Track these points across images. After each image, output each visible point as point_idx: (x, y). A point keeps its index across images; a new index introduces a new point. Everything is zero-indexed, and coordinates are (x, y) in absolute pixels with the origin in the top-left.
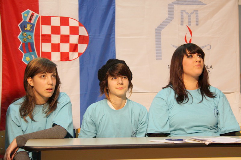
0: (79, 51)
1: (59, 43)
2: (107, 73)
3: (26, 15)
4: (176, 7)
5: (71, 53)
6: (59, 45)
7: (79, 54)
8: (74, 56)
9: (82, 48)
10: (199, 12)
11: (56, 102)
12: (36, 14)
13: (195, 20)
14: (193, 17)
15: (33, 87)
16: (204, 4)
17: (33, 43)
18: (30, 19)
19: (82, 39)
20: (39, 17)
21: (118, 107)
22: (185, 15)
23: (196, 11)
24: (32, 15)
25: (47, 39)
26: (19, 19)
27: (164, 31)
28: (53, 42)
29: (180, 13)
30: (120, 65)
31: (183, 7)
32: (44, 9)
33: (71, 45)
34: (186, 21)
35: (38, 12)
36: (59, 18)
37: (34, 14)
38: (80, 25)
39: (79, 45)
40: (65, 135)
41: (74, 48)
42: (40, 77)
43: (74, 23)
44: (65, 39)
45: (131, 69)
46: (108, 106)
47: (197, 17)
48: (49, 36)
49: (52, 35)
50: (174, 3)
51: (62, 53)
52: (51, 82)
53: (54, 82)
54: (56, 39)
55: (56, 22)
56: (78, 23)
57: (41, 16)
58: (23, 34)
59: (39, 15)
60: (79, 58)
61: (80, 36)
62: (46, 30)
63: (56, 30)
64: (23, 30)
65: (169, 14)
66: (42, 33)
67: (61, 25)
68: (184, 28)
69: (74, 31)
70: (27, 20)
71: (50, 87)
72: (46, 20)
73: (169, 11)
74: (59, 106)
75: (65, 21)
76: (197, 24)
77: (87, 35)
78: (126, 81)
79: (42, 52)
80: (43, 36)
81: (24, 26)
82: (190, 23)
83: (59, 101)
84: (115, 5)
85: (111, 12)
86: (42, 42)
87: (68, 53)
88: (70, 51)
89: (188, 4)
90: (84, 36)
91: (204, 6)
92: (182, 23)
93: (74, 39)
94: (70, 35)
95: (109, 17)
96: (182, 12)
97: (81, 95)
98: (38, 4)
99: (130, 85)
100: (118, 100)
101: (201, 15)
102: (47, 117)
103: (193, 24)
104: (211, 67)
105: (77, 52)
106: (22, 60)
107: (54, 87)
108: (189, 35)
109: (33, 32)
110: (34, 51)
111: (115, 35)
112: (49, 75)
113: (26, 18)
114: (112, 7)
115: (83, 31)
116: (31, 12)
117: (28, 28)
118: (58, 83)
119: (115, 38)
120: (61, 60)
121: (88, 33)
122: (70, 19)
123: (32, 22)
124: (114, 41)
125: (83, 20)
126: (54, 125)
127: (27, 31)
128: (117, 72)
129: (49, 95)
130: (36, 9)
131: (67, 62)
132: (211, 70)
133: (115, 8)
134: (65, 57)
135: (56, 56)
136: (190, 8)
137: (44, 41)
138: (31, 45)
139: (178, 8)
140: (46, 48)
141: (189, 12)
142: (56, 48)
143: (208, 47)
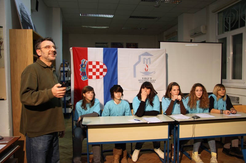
2: (114, 91)
3: (83, 61)
5: (100, 76)
6: (95, 73)
7: (103, 76)
8: (101, 77)
9: (105, 74)
10: (151, 59)
11: (94, 102)
12: (86, 61)
13: (149, 62)
14: (148, 61)
15: (85, 97)
16: (152, 56)
18: (85, 63)
19: (104, 70)
21: (118, 103)
22: (145, 60)
23: (149, 58)
24: (85, 61)
25: (91, 70)
26: (80, 63)
27: (137, 66)
29: (143, 59)
30: (119, 88)
32: (90, 59)
33: (100, 72)
35: (87, 60)
36: (96, 62)
38: (104, 65)
39: (103, 72)
40: (98, 115)
41: (101, 74)
42: (88, 93)
43: (101, 64)
44: (98, 70)
45: (123, 88)
46: (114, 103)
47: (150, 61)
48: (92, 69)
50: (141, 55)
51: (96, 76)
52: (92, 95)
53: (93, 94)
54: (94, 70)
55: (94, 63)
58: (81, 69)
59: (88, 61)
60: (103, 78)
61: (104, 69)
62: (90, 67)
63: (94, 67)
64: (82, 67)
67: (96, 65)
68: (145, 65)
69: (101, 67)
70: (83, 63)
71: (91, 96)
72: (91, 63)
73: (139, 58)
74: (95, 104)
75: (98, 63)
76: (150, 64)
77: (106, 68)
78: (121, 94)
79: (89, 76)
80: (89, 69)
81: (82, 66)
82: (147, 63)
83: (95, 102)
84: (117, 56)
85: (116, 59)
88: (100, 75)
89: (146, 56)
91: (153, 56)
92: (144, 63)
93: (101, 70)
95: (115, 61)
96: (144, 59)
97: (104, 92)
98: (87, 57)
99: (122, 95)
100: (118, 101)
101: (152, 60)
102: (90, 107)
103: (148, 63)
104: (155, 80)
106: (82, 79)
107: (93, 96)
108: (147, 68)
109: (85, 68)
110: (86, 75)
111: (117, 68)
112: (91, 92)
113: (83, 62)
115: (105, 67)
116: (85, 60)
117: (84, 66)
118: (94, 95)
120: (96, 79)
121: (107, 67)
122: (100, 62)
123: (85, 64)
124: (117, 70)
125: (105, 62)
126: (94, 112)
127: (83, 67)
128: (117, 90)
129: (91, 99)
130: (87, 59)
131: (99, 79)
132: (155, 81)
133: (117, 58)
134: (98, 77)
135: (94, 77)
136: (147, 57)
137: (90, 71)
138: (85, 73)
139: (142, 57)
140: (90, 74)
141: (147, 59)
142: (94, 74)
143: (154, 72)
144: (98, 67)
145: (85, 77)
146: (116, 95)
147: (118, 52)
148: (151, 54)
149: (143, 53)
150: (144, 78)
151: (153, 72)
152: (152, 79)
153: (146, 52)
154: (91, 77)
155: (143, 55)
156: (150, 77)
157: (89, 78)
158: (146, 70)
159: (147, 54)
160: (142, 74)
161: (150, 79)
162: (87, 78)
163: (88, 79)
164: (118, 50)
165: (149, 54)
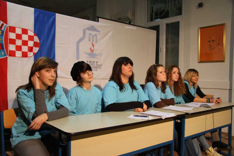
0: (34, 52)
1: (21, 45)
4: (87, 31)
5: (29, 53)
6: (21, 47)
7: (34, 53)
8: (31, 54)
9: (36, 50)
10: (97, 36)
12: (5, 24)
13: (95, 39)
14: (95, 37)
16: (99, 32)
17: (3, 44)
18: (1, 27)
19: (36, 44)
20: (8, 27)
22: (91, 36)
23: (96, 35)
24: (3, 25)
25: (13, 42)
28: (17, 44)
31: (90, 32)
32: (11, 22)
33: (29, 47)
34: (91, 40)
36: (21, 29)
37: (4, 24)
38: (35, 35)
39: (34, 48)
41: (31, 49)
42: (46, 71)
43: (31, 33)
44: (25, 43)
47: (96, 38)
48: (15, 40)
49: (16, 40)
51: (23, 52)
52: (53, 76)
54: (19, 43)
55: (19, 31)
56: (33, 33)
57: (9, 26)
59: (7, 25)
61: (34, 42)
62: (12, 36)
65: (83, 35)
66: (10, 38)
67: (22, 34)
68: (90, 43)
69: (31, 38)
71: (52, 78)
73: (83, 33)
75: (25, 31)
76: (96, 42)
77: (39, 42)
79: (9, 50)
80: (10, 39)
82: (93, 41)
84: (55, 25)
85: (53, 29)
86: (9, 44)
87: (27, 53)
88: (28, 51)
89: (92, 31)
90: (37, 42)
91: (100, 33)
92: (89, 41)
93: (31, 44)
94: (29, 41)
95: (52, 33)
96: (90, 34)
98: (7, 17)
101: (98, 37)
103: (95, 41)
104: (102, 65)
105: (33, 52)
108: (92, 47)
109: (3, 36)
110: (4, 49)
111: (55, 43)
112: (53, 70)
114: (54, 27)
115: (36, 39)
116: (2, 22)
119: (55, 45)
120: (22, 57)
121: (40, 41)
122: (28, 31)
123: (3, 29)
124: (55, 47)
125: (36, 32)
130: (5, 21)
131: (26, 58)
132: (102, 67)
133: (55, 27)
134: (25, 55)
135: (19, 54)
136: (93, 33)
137: (10, 43)
138: (2, 45)
139: (88, 32)
140: (12, 48)
141: (93, 35)
142: (19, 48)
143: (101, 55)
144: (25, 37)
145: (3, 53)
146: (85, 76)
147: (56, 19)
148: (98, 29)
149: (89, 26)
150: (89, 62)
151: (99, 54)
152: (98, 64)
153: (92, 26)
154: (12, 54)
155: (89, 29)
156: (96, 60)
157: (10, 55)
158: (92, 51)
159: (92, 28)
160: (87, 56)
161: (96, 63)
162: (5, 55)
163: (8, 56)
164: (56, 16)
165: (96, 29)
